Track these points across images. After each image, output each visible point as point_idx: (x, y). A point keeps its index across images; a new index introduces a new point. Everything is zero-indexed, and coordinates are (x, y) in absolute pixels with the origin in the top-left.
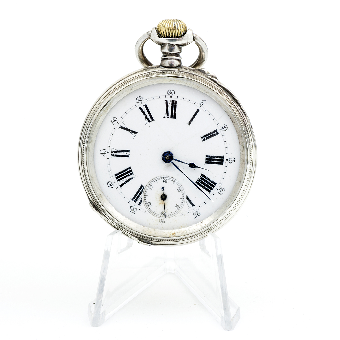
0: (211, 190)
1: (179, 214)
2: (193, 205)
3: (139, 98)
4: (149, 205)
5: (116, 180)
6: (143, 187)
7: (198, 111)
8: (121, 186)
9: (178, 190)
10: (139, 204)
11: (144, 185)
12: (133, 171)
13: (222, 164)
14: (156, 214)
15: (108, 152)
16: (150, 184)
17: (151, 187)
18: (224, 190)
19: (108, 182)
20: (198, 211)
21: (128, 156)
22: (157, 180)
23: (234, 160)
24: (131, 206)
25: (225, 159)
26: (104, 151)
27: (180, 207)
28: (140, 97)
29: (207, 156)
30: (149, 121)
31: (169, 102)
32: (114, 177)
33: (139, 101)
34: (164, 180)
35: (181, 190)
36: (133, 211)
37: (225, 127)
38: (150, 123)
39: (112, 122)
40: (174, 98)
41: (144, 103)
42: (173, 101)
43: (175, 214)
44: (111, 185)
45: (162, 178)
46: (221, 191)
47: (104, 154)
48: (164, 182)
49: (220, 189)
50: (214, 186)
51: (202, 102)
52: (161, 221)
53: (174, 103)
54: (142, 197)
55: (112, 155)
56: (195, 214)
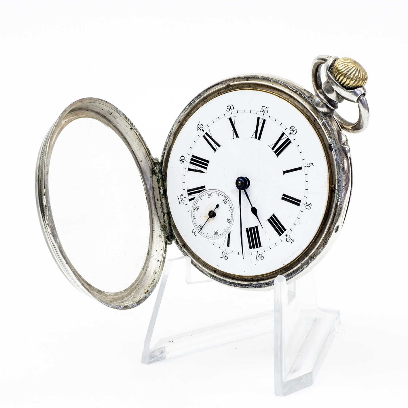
0: (252, 248)
1: (212, 241)
2: (228, 245)
3: (264, 108)
4: (196, 209)
5: (189, 160)
6: (204, 189)
7: (300, 168)
8: (189, 170)
9: (228, 220)
10: (190, 200)
11: (206, 188)
12: (208, 167)
13: (280, 235)
14: (195, 222)
15: (203, 130)
16: (212, 192)
17: (210, 195)
18: (262, 258)
19: (182, 156)
20: (228, 254)
21: (215, 150)
22: (220, 194)
23: (292, 242)
24: (182, 195)
25: (285, 233)
26: (202, 126)
27: (218, 236)
28: (267, 109)
29: (274, 215)
30: (256, 137)
31: (284, 136)
32: (190, 157)
33: (263, 111)
34: (225, 200)
35: (231, 223)
36: (180, 200)
37: (309, 206)
38: (255, 139)
39: (228, 107)
40: (291, 138)
41: (266, 117)
42: (288, 139)
43: (209, 238)
44: (182, 161)
45: (225, 197)
46: (260, 257)
47: (199, 128)
48: (224, 201)
49: (260, 254)
50: (257, 247)
51: (310, 164)
52: (194, 231)
53: (288, 142)
54: (196, 196)
55: (204, 136)
56: (223, 254)
